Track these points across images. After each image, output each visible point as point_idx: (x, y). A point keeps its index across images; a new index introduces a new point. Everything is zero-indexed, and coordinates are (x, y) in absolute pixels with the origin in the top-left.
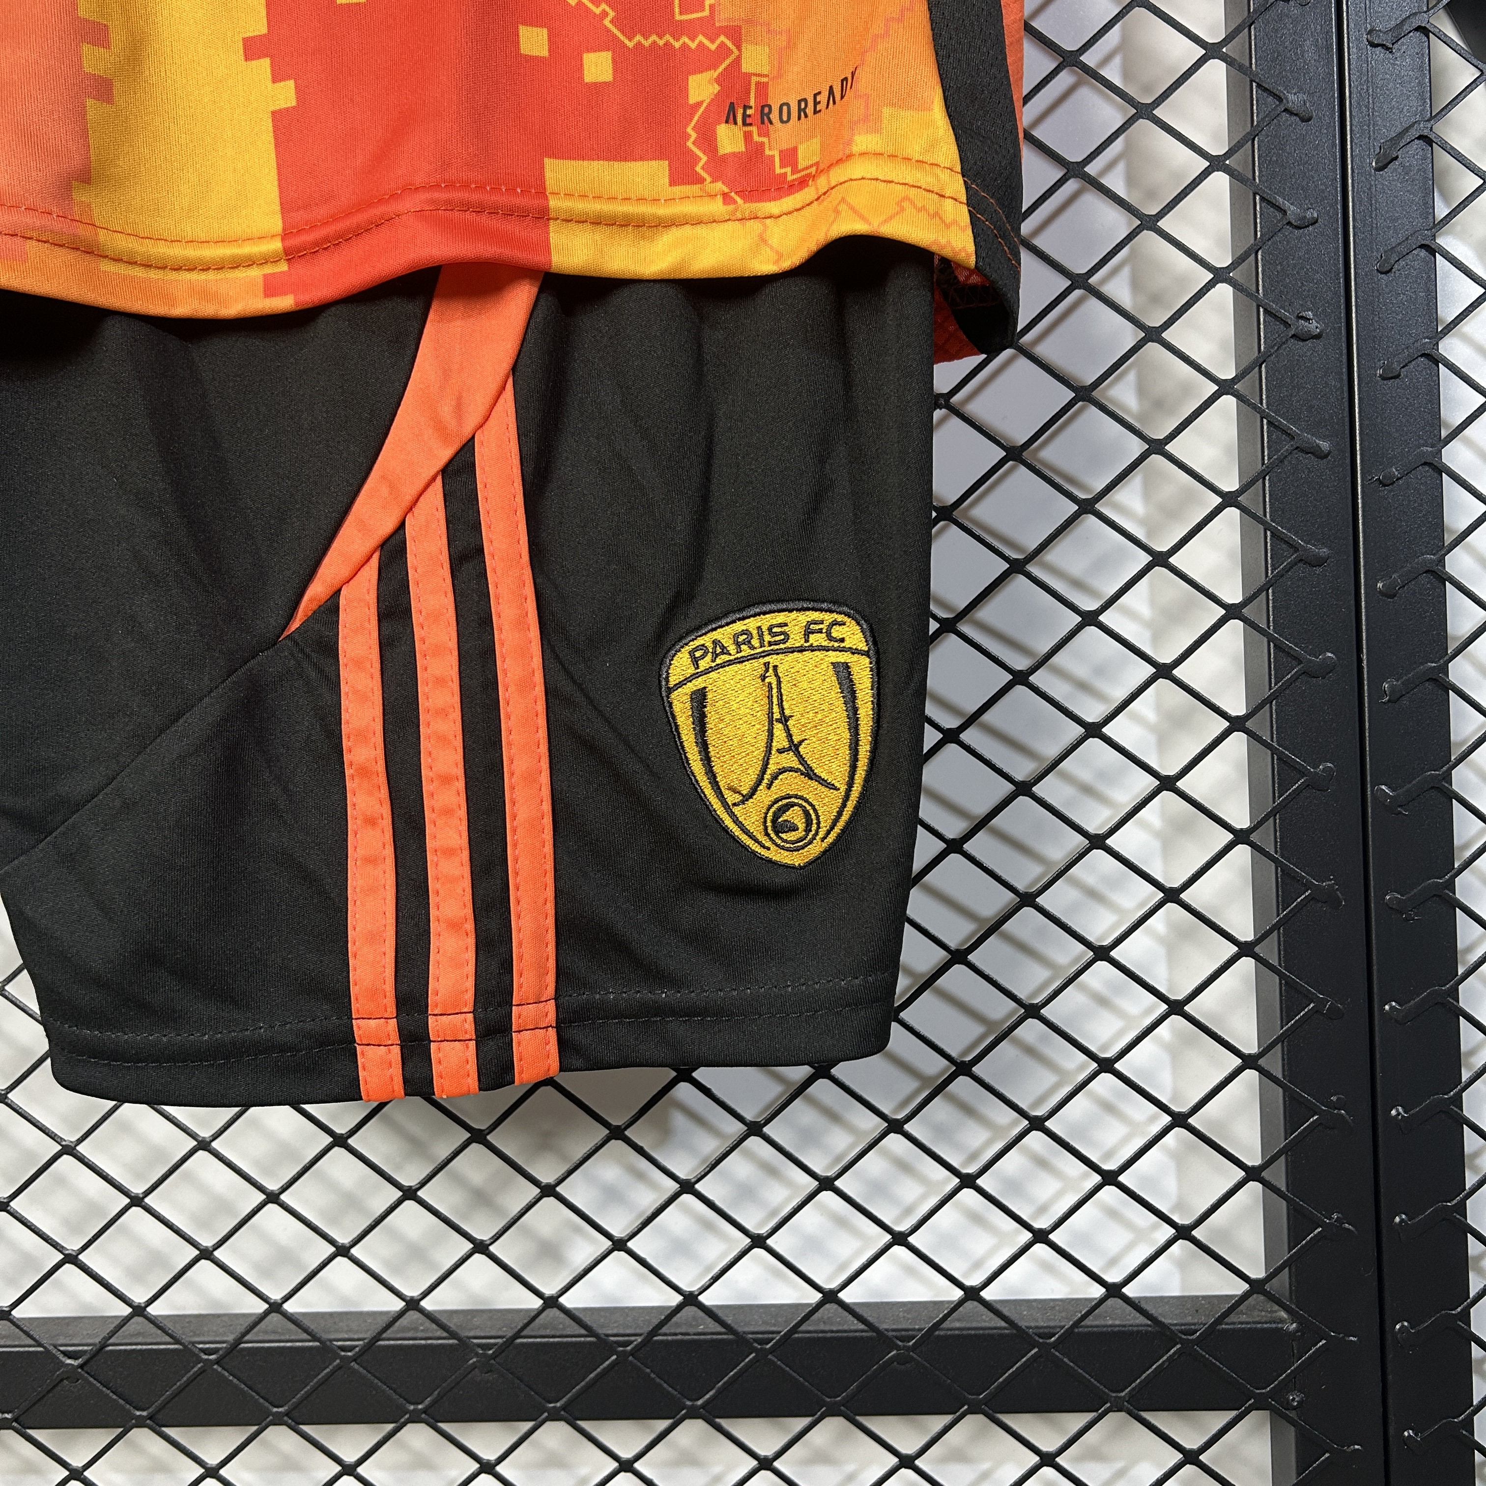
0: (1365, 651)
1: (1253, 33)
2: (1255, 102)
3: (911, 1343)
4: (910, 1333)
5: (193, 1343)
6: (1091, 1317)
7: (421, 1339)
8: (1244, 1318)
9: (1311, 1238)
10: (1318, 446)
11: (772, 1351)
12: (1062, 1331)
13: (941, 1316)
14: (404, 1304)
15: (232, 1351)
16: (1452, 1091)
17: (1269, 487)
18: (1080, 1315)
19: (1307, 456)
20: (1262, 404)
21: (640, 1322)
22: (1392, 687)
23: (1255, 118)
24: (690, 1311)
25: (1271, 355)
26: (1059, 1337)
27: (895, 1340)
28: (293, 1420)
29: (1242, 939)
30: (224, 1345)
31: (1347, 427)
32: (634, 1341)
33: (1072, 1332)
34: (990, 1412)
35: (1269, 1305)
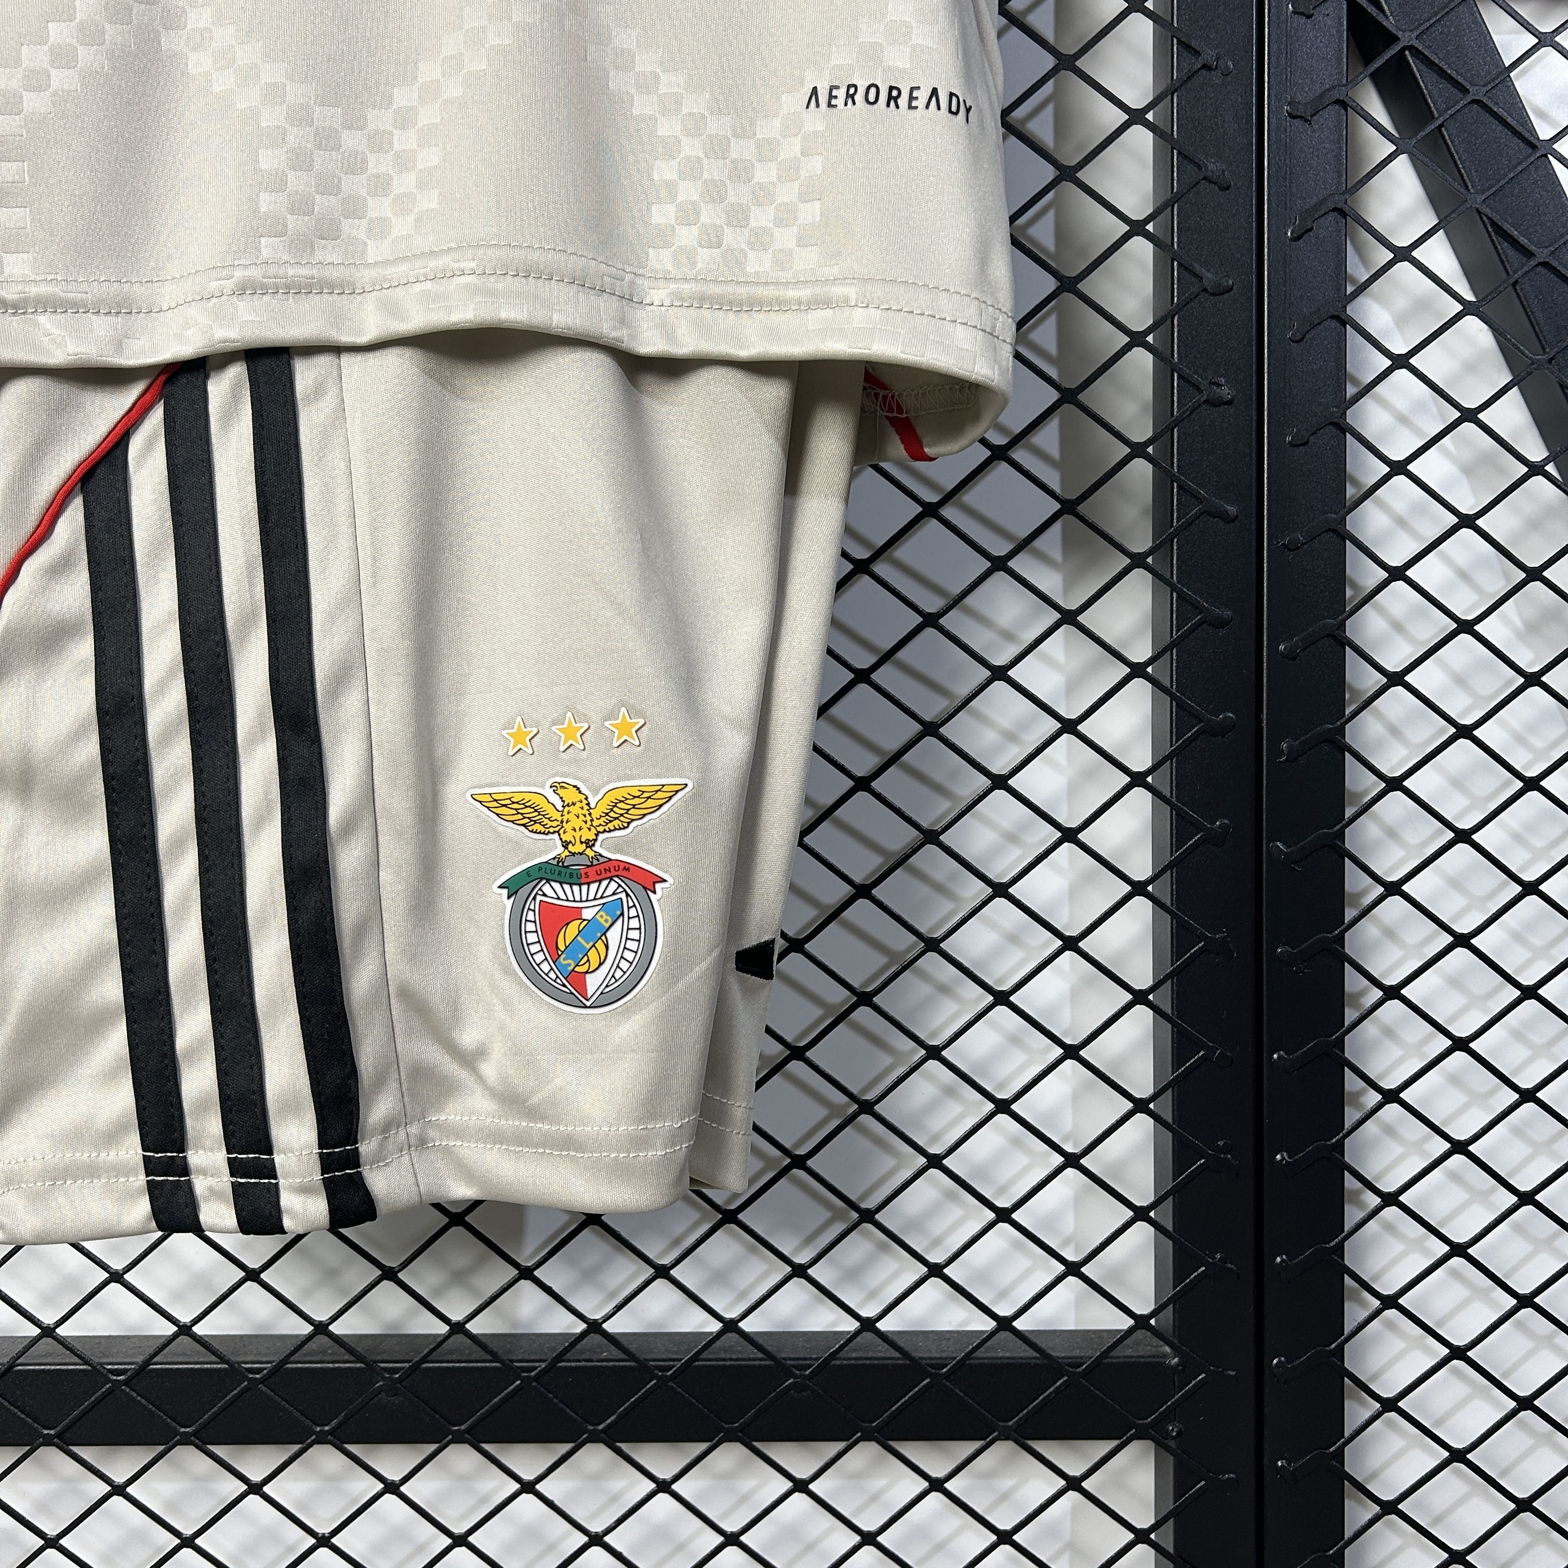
0: (1265, 711)
1: (1175, 101)
2: (1175, 169)
3: (808, 1372)
4: (808, 1362)
5: (102, 1364)
6: (982, 1349)
7: (329, 1362)
8: (1129, 1352)
9: (1194, 1277)
10: (1226, 511)
11: (673, 1377)
12: (954, 1362)
13: (837, 1346)
14: (313, 1328)
15: (140, 1373)
16: (1335, 1137)
17: (1177, 549)
18: (971, 1347)
19: (1214, 520)
20: (1172, 467)
21: (546, 1350)
22: (1290, 747)
23: (1175, 185)
24: (595, 1338)
25: (1184, 419)
26: (951, 1368)
27: (792, 1369)
28: (200, 1440)
29: (1137, 987)
30: (133, 1367)
31: (1254, 493)
32: (539, 1366)
33: (964, 1364)
34: (882, 1439)
35: (1155, 1341)
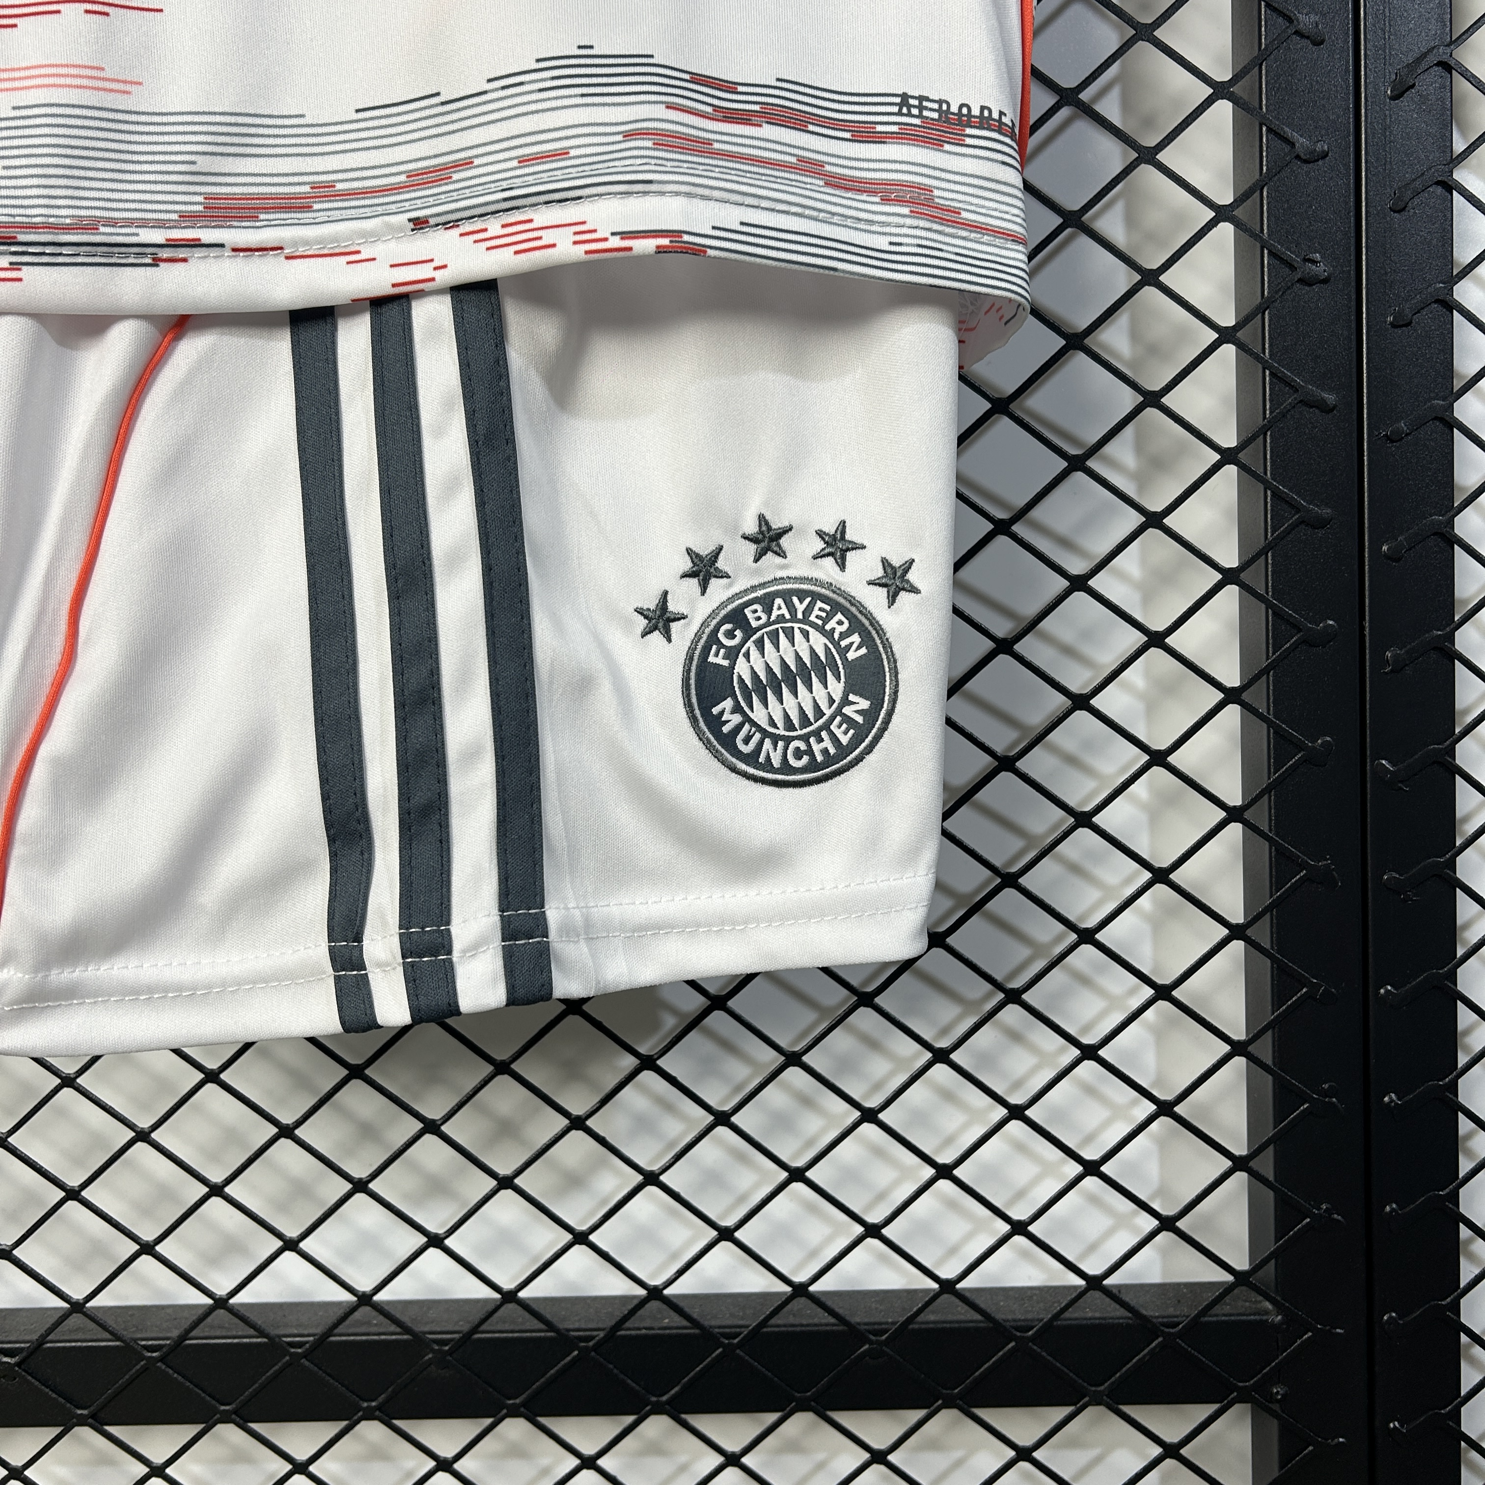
0: (1367, 618)
2: (1263, 23)
3: (884, 1338)
4: (883, 1326)
5: (135, 1340)
6: (1070, 1310)
7: (373, 1334)
8: (1227, 1309)
9: (1298, 1229)
10: (1323, 400)
11: (740, 1345)
12: (1040, 1325)
13: (915, 1309)
14: (356, 1298)
15: (176, 1348)
16: (1447, 1077)
17: (1270, 443)
18: (1058, 1308)
19: (1311, 410)
20: (1264, 354)
21: (602, 1315)
22: (1395, 657)
23: (1263, 40)
24: (654, 1305)
25: (1276, 300)
26: (1037, 1331)
27: (867, 1334)
28: (241, 1418)
29: (1233, 921)
30: (168, 1342)
31: (1354, 379)
32: (596, 1336)
33: (1051, 1325)
34: (966, 1407)
35: (1255, 1296)
